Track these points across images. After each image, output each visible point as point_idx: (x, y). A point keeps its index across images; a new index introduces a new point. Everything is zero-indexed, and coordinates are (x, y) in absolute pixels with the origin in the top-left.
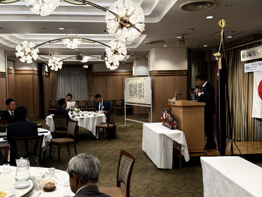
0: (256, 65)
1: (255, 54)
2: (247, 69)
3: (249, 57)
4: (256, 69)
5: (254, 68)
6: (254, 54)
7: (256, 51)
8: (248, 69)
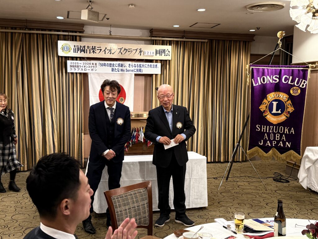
0: (96, 65)
1: (94, 51)
2: (73, 68)
3: (79, 52)
4: (94, 70)
5: (90, 69)
6: (91, 51)
7: (97, 48)
8: (76, 68)
